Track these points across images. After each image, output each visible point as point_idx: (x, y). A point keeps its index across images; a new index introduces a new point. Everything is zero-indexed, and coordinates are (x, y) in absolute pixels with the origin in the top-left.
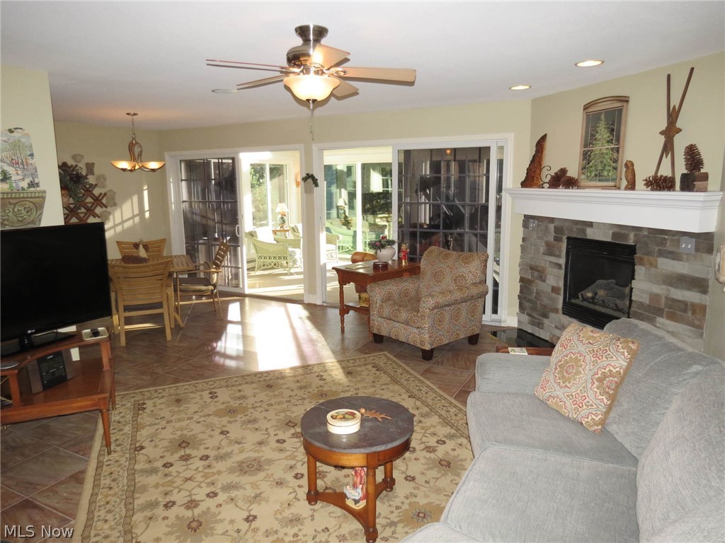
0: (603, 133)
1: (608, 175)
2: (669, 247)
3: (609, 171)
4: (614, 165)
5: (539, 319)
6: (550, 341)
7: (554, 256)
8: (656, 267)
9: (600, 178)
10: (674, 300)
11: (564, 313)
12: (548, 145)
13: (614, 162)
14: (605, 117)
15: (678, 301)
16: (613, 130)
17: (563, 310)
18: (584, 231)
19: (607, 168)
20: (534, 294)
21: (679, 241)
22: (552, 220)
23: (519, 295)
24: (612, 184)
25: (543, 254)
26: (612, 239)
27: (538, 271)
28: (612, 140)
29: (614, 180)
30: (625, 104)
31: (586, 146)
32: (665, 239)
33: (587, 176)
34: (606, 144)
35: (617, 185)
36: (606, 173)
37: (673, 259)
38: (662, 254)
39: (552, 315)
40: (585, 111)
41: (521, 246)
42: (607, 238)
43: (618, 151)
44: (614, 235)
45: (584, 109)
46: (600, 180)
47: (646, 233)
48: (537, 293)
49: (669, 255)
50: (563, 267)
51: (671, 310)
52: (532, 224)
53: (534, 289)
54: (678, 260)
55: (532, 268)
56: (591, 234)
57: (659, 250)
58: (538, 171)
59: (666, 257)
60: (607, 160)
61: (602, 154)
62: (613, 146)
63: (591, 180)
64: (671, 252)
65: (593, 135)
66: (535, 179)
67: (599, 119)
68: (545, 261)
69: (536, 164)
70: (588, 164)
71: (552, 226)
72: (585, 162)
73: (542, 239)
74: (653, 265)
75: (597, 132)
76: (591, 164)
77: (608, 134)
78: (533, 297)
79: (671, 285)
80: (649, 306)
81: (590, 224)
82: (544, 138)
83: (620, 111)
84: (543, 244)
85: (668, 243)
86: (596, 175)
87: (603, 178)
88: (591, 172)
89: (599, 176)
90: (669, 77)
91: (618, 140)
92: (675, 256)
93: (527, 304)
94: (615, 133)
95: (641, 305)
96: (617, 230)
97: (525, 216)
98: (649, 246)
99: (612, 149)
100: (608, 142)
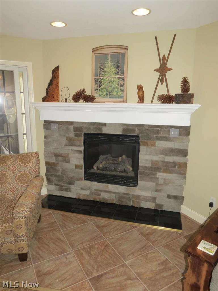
0: (110, 68)
1: (117, 94)
2: (162, 134)
3: (117, 92)
4: (121, 88)
5: (66, 186)
6: (77, 198)
7: (76, 146)
8: (155, 146)
9: (110, 96)
10: (167, 162)
11: (85, 180)
12: (61, 73)
13: (120, 86)
14: (111, 58)
15: (170, 162)
16: (118, 66)
17: (84, 178)
18: (100, 129)
19: (115, 90)
20: (61, 172)
21: (169, 131)
22: (71, 123)
23: (45, 174)
24: (121, 99)
25: (66, 145)
26: (123, 133)
27: (62, 156)
28: (118, 72)
29: (121, 97)
30: (126, 51)
31: (96, 75)
32: (159, 130)
33: (100, 95)
34: (114, 75)
35: (125, 100)
36: (115, 93)
37: (167, 141)
38: (158, 138)
39: (77, 182)
40: (94, 53)
41: (44, 141)
42: (119, 132)
43: (123, 80)
44: (124, 130)
45: (92, 51)
46: (110, 97)
47: (146, 128)
48: (63, 170)
49: (164, 139)
50: (83, 152)
51: (166, 168)
52: (54, 127)
53: (59, 168)
54: (170, 141)
55: (56, 155)
56: (105, 131)
57: (156, 136)
58: (56, 91)
59: (161, 140)
60: (115, 85)
61: (111, 81)
62: (119, 76)
63: (103, 97)
64: (164, 137)
65: (102, 69)
66: (55, 96)
67: (106, 59)
68: (67, 150)
69: (54, 86)
70: (100, 87)
71: (71, 128)
72: (97, 85)
73: (64, 136)
74: (153, 145)
75: (105, 67)
76: (102, 87)
77: (115, 69)
78: (59, 173)
79: (166, 154)
80: (151, 167)
81: (105, 125)
82: (57, 68)
83: (123, 55)
84: (65, 139)
85: (162, 132)
86: (107, 94)
87: (113, 96)
88: (102, 92)
89: (109, 94)
90: (156, 38)
91: (123, 73)
92: (167, 139)
93: (54, 179)
94: (120, 68)
95: (146, 168)
96: (125, 127)
97: (45, 121)
98: (150, 135)
99: (119, 78)
100: (115, 74)
